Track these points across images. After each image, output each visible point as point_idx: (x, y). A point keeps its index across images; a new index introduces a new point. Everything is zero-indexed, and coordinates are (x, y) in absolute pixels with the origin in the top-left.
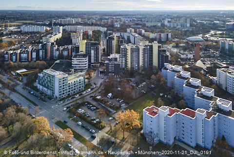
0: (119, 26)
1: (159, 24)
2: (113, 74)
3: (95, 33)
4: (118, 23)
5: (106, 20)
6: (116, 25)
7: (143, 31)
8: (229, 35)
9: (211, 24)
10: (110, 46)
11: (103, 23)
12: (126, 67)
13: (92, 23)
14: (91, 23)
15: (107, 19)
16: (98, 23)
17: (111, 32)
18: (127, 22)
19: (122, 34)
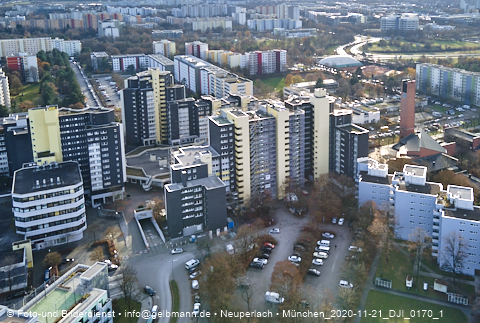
0: (116, 33)
1: (229, 24)
2: (199, 227)
3: (48, 60)
4: (112, 24)
5: (62, 15)
6: (108, 32)
7: (204, 48)
8: (398, 46)
9: (343, 20)
10: (139, 112)
11: (55, 25)
12: (234, 190)
13: (19, 26)
14: (12, 26)
15: (62, 11)
16: (41, 24)
17: (104, 54)
18: (133, 19)
19: (142, 60)
